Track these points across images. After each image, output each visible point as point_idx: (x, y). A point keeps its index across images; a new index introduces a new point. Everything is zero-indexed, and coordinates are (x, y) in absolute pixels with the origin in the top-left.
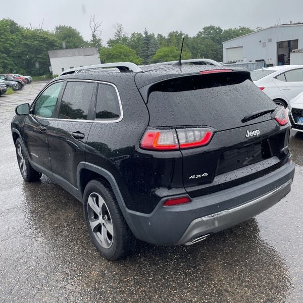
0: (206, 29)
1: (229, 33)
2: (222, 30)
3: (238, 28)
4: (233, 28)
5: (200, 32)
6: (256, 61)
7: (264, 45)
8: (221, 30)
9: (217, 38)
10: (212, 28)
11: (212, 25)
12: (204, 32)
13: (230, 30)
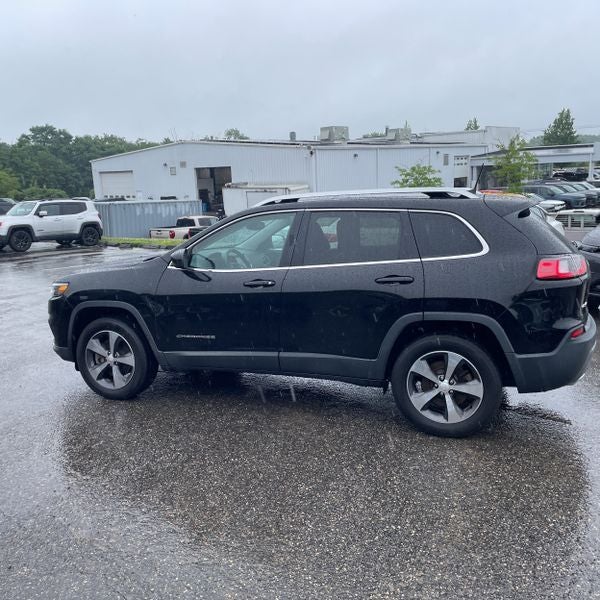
0: (36, 131)
1: (86, 144)
2: (71, 137)
3: (101, 136)
4: (93, 135)
5: (23, 136)
6: (162, 198)
7: (173, 172)
8: (69, 137)
9: (64, 150)
10: (49, 130)
11: (50, 125)
12: (33, 137)
13: (87, 138)
